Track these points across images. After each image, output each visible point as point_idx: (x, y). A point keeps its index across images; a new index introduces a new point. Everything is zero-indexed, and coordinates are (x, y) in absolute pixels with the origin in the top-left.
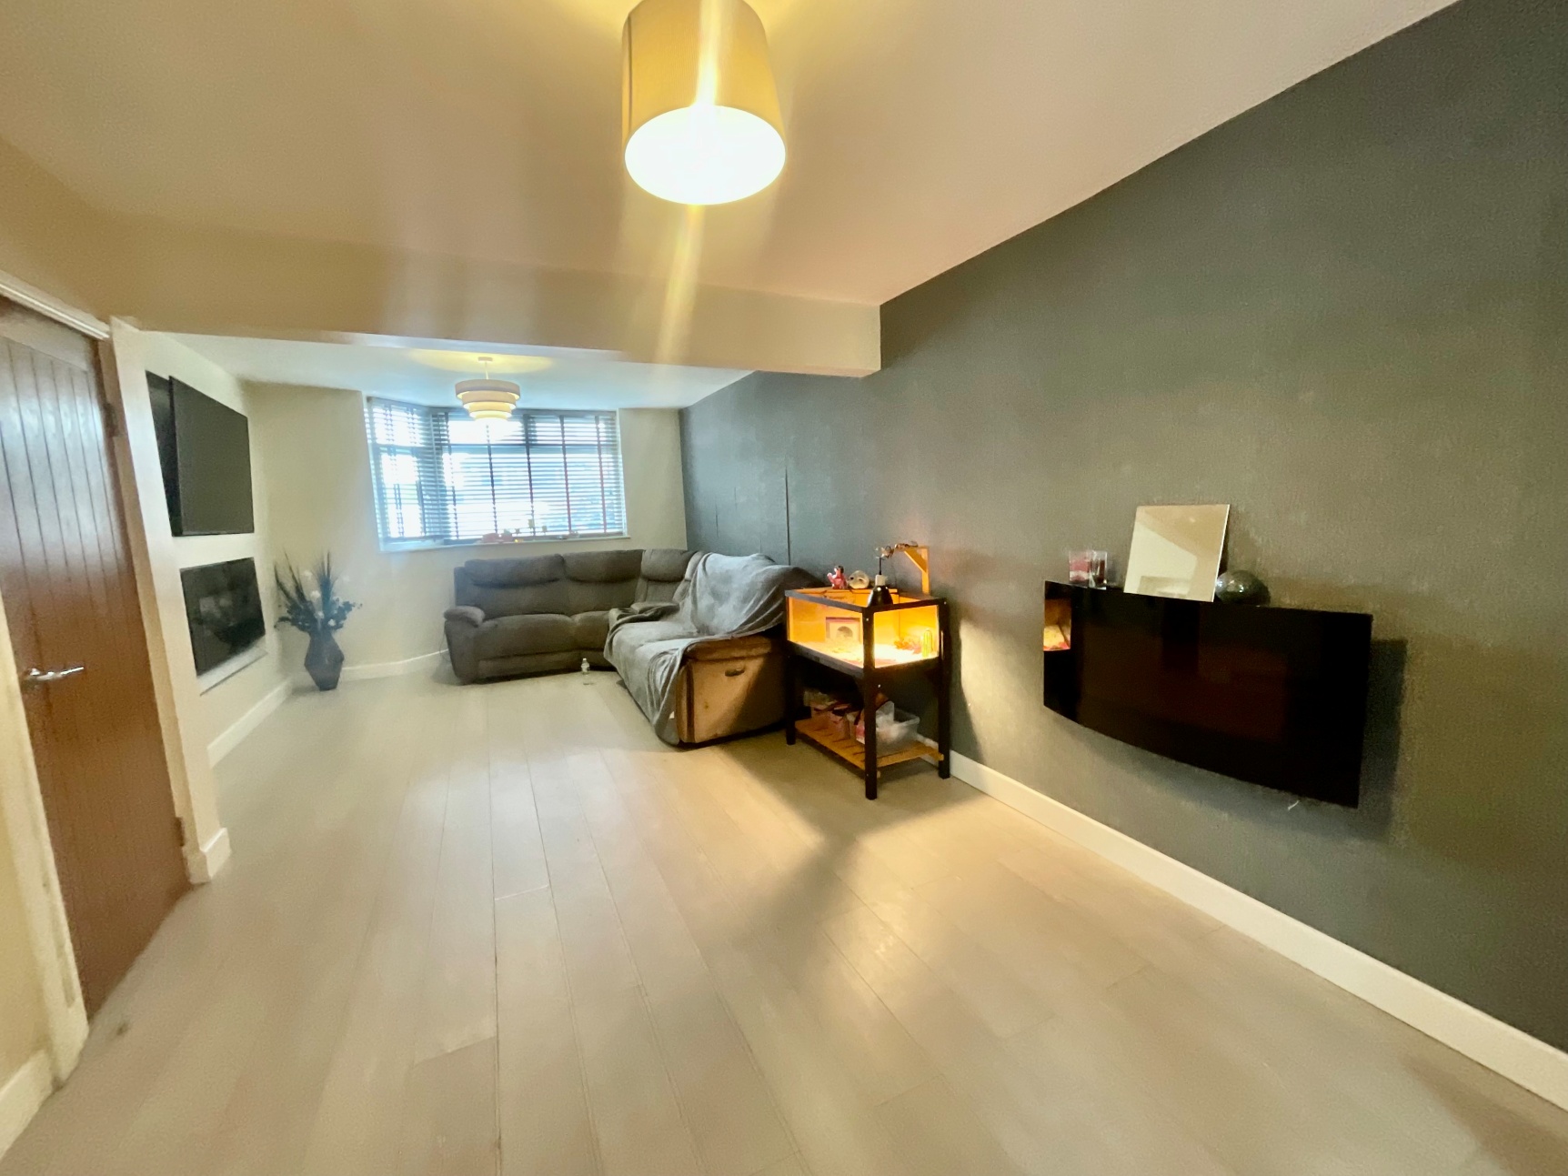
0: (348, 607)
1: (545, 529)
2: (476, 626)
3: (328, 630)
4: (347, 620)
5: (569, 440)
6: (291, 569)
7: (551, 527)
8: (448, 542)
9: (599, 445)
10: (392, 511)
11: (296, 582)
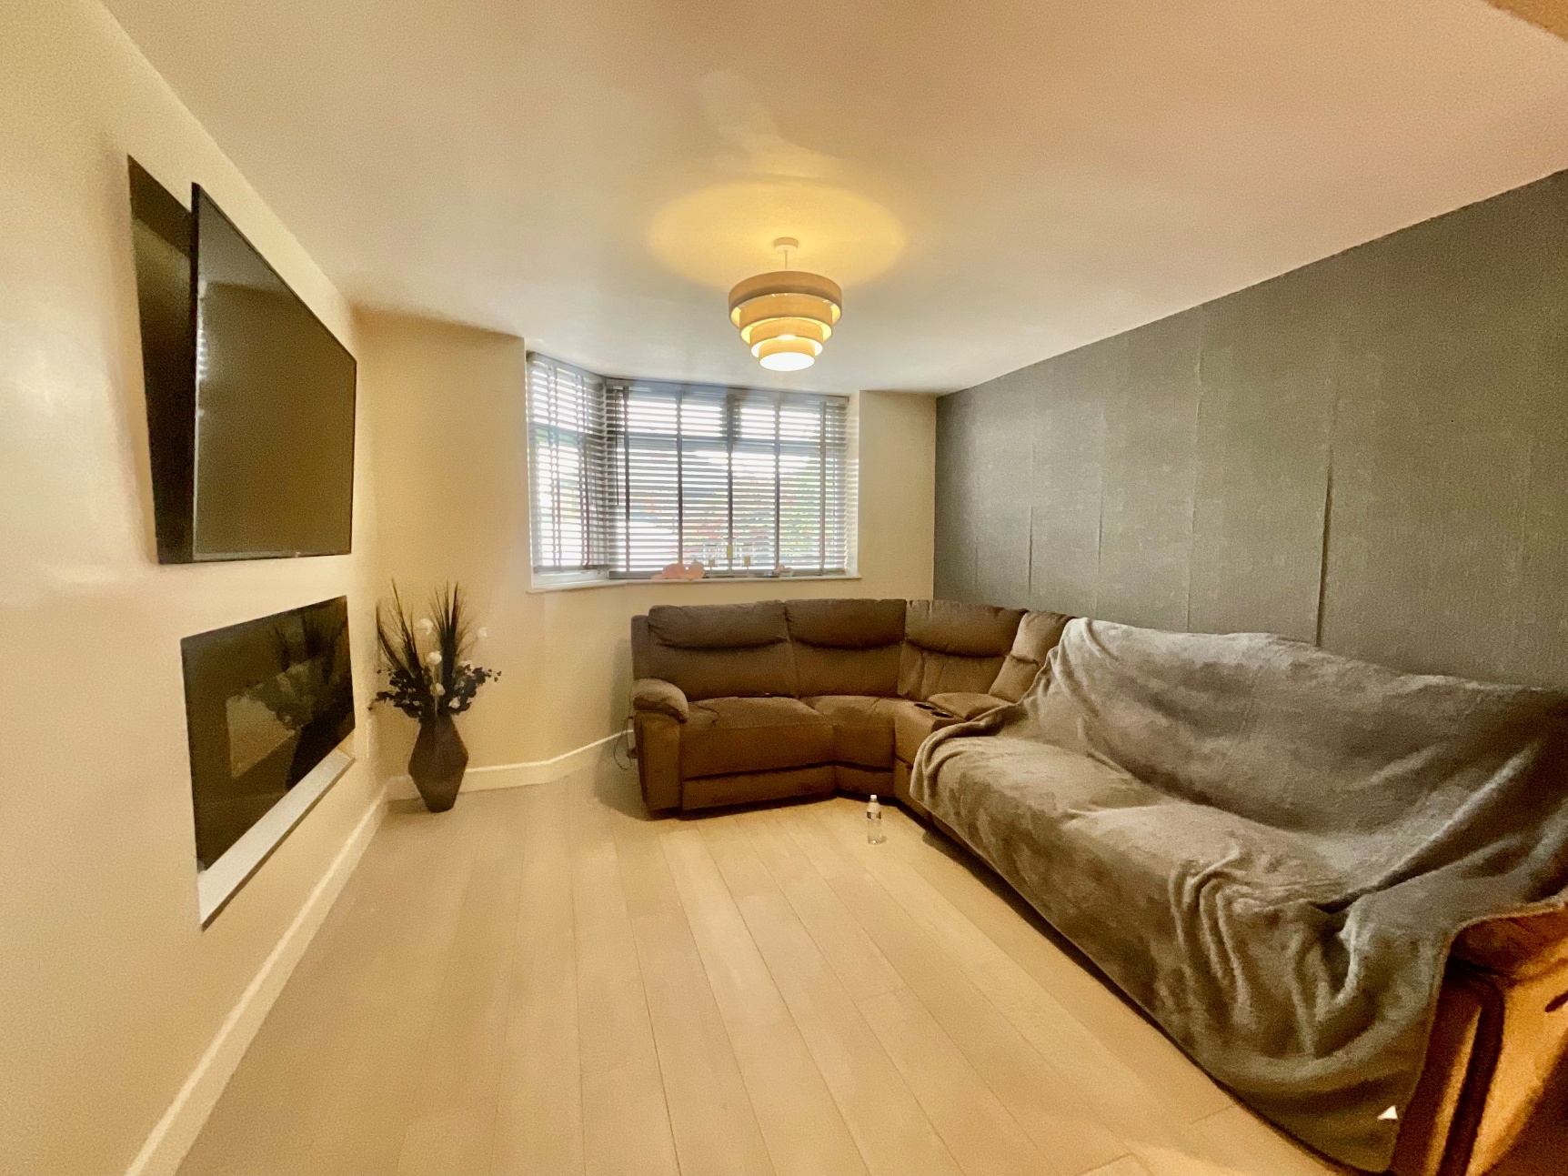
0: (481, 676)
1: (747, 561)
2: (683, 721)
3: (446, 712)
4: (476, 697)
5: (785, 435)
6: (401, 614)
7: (756, 558)
8: (614, 576)
9: (823, 444)
10: (546, 527)
11: (408, 636)
